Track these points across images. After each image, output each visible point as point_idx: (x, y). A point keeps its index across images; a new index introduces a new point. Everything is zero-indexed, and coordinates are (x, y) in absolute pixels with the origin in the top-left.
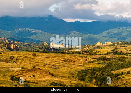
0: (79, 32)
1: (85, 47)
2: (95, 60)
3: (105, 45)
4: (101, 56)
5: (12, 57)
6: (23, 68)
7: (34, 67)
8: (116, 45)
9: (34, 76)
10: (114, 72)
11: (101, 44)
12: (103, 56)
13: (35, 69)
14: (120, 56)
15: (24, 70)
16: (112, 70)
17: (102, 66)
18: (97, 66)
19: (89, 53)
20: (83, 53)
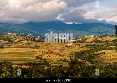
0: (75, 30)
1: (78, 39)
2: (85, 46)
3: (90, 37)
4: (88, 43)
5: (36, 45)
6: (43, 51)
7: (49, 51)
8: (97, 37)
9: (49, 56)
10: (96, 53)
11: (88, 37)
12: (89, 43)
13: (50, 52)
14: (99, 43)
15: (43, 53)
16: (95, 51)
17: (88, 49)
18: (86, 50)
19: (81, 42)
20: (78, 42)
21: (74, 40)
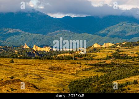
0: (69, 31)
4: (100, 61)
7: (12, 78)
8: (118, 46)
12: (102, 61)
13: (14, 81)
14: (124, 61)
16: (114, 80)
17: (100, 74)
18: (94, 75)
19: (83, 58)
20: (76, 58)
21: (68, 54)
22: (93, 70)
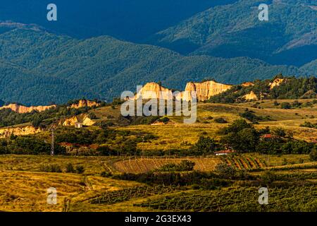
1: (69, 114)
2: (130, 184)
4: (167, 161)
8: (250, 96)
12: (178, 161)
14: (275, 162)
19: (95, 146)
20: (63, 145)
21: (29, 131)
22: (140, 201)
